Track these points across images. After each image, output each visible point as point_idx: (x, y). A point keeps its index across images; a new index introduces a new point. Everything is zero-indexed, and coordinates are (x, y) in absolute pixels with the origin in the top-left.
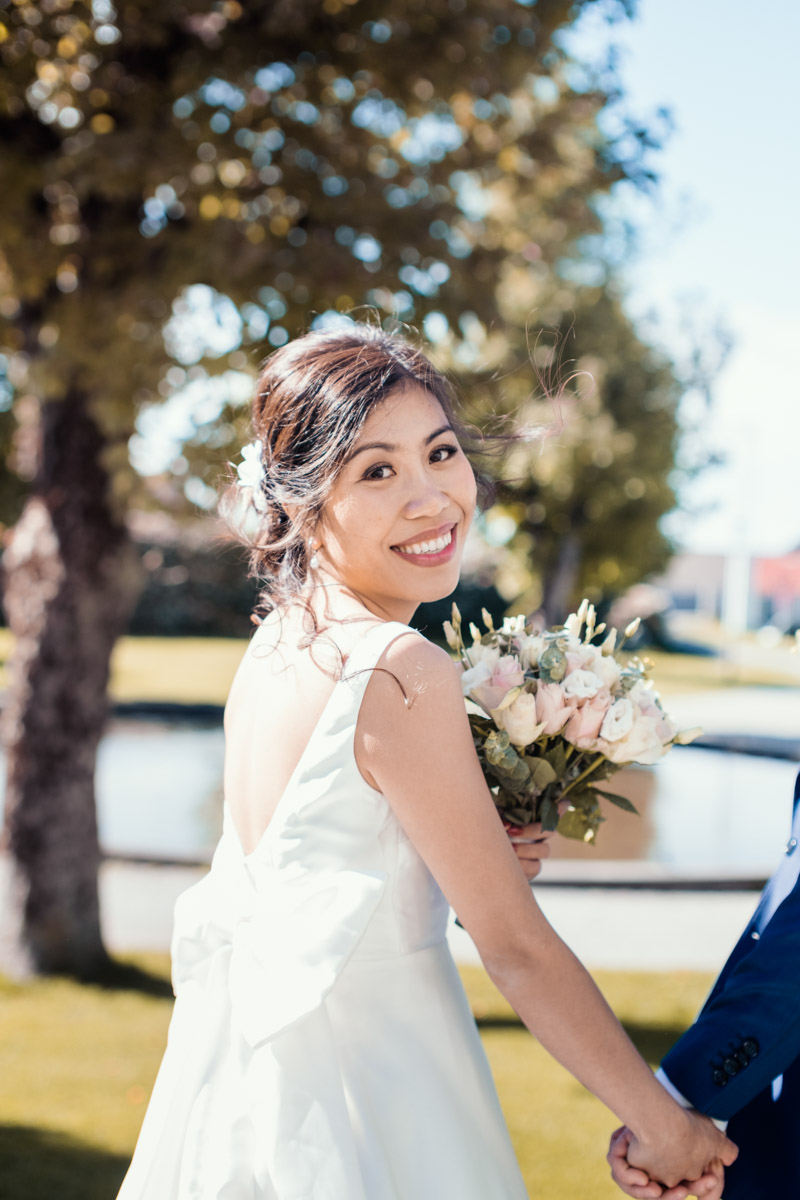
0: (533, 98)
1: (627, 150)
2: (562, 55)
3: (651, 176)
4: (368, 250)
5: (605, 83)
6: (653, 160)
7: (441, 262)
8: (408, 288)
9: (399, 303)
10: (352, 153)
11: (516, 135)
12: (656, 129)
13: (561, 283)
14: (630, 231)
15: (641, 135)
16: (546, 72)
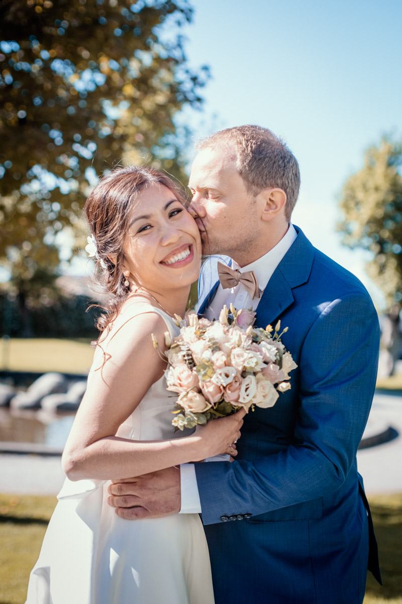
0: (140, 61)
1: (187, 86)
2: (156, 40)
3: (199, 100)
4: (56, 135)
5: (177, 54)
6: (199, 92)
7: (93, 142)
8: (76, 154)
9: (72, 162)
10: (48, 86)
11: (131, 79)
12: (202, 76)
13: (154, 157)
14: (188, 132)
15: (194, 79)
16: (147, 48)
